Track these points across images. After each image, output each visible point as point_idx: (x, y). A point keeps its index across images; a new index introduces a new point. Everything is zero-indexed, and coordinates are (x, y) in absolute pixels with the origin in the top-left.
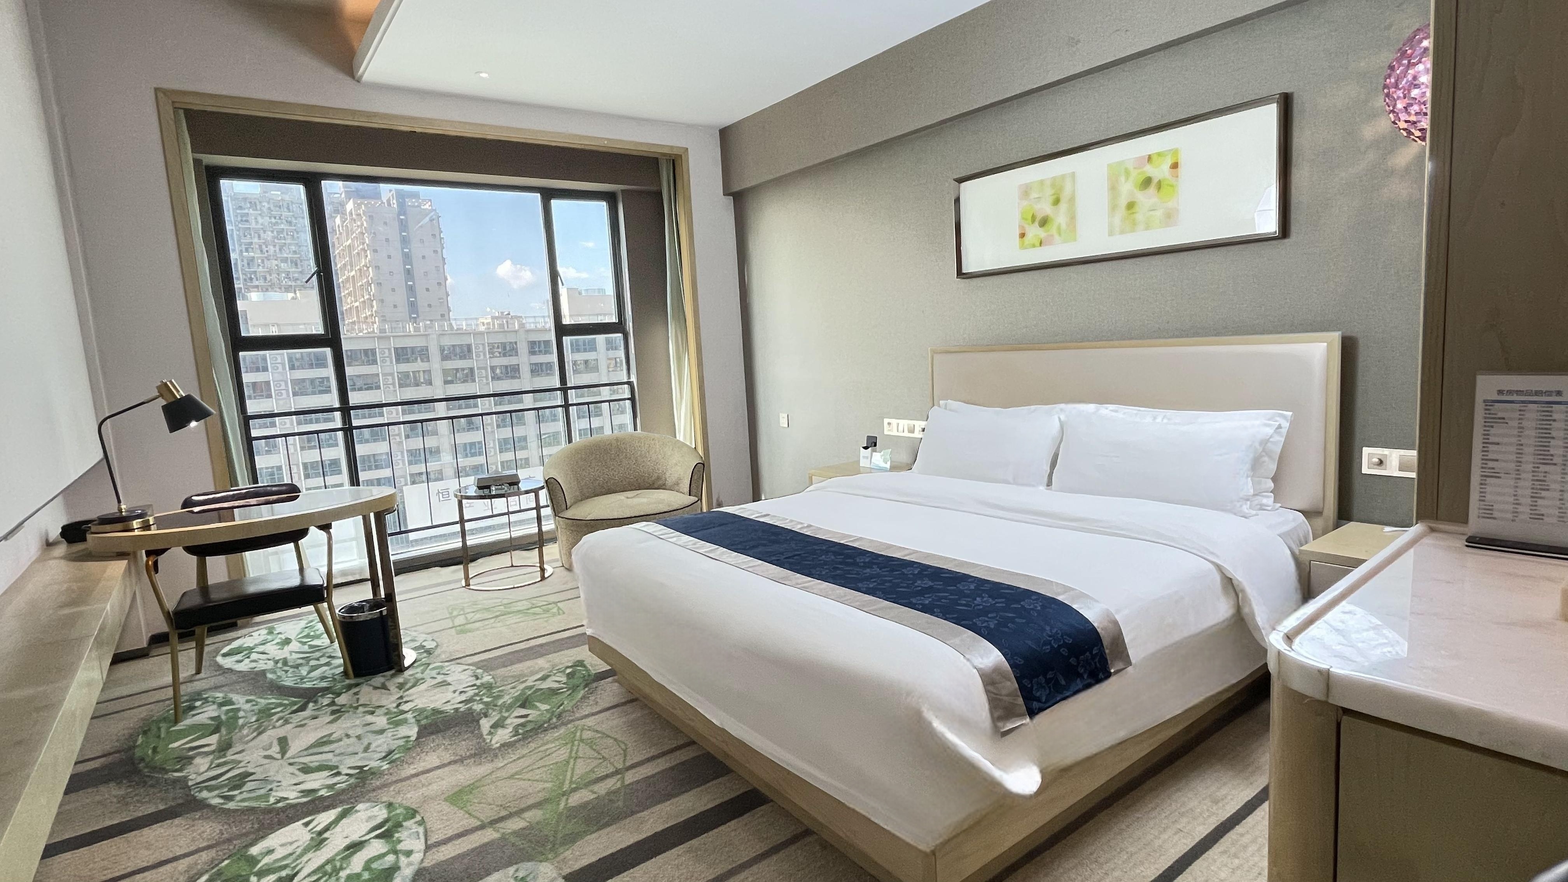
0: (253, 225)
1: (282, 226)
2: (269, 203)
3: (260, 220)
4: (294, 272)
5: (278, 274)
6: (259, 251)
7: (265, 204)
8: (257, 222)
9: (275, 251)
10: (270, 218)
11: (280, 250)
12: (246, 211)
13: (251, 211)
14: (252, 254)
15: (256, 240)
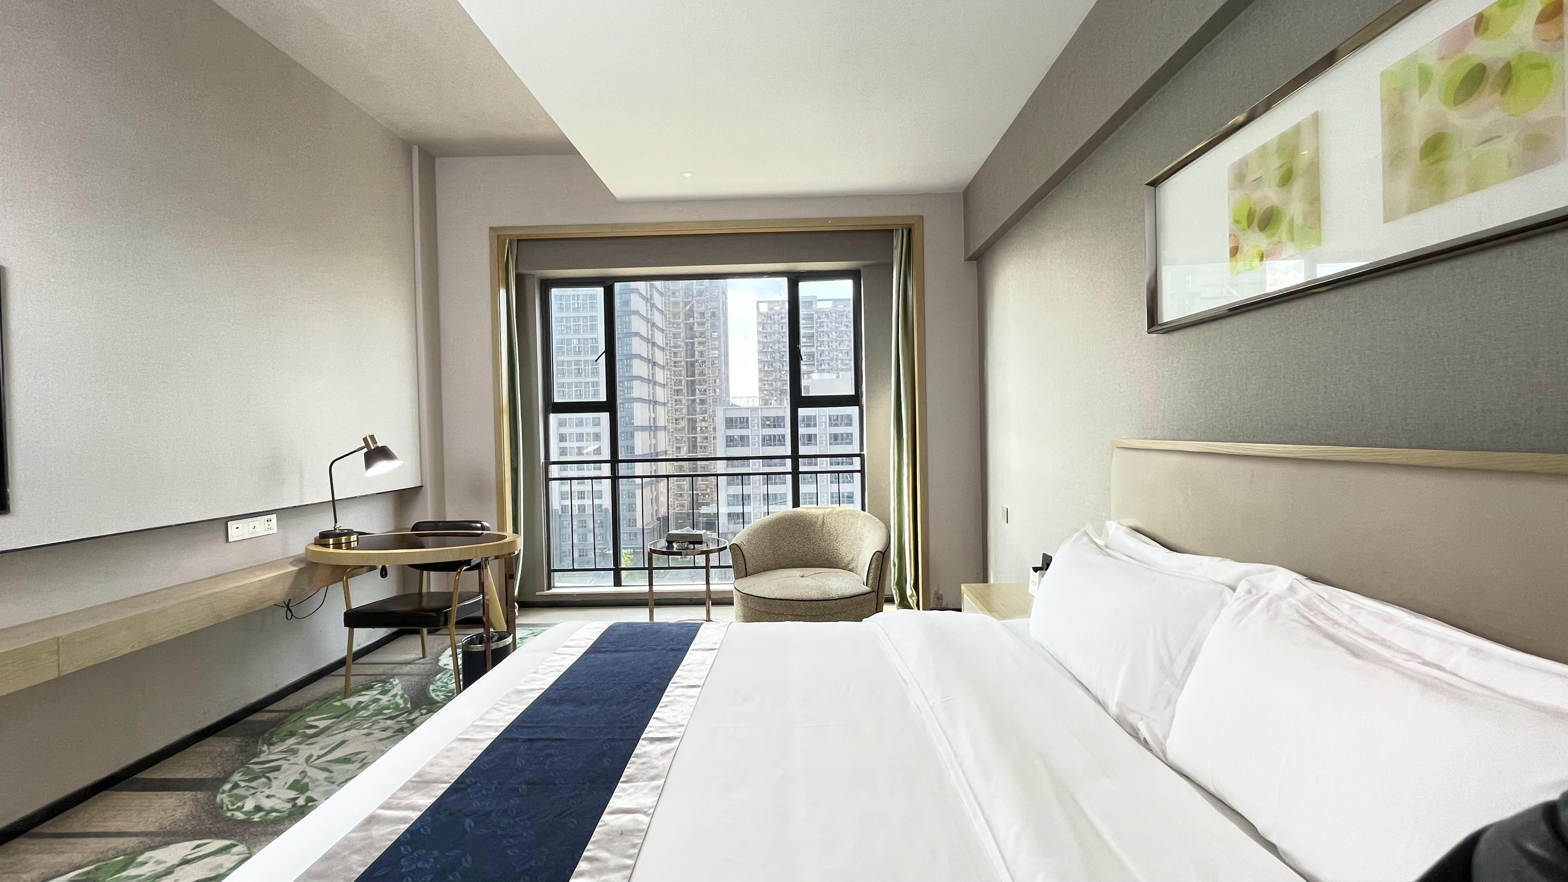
0: (826, 329)
1: (842, 329)
2: (836, 313)
3: (830, 325)
4: (846, 360)
5: (837, 361)
6: (827, 346)
7: (834, 314)
8: (828, 327)
9: (836, 346)
10: (836, 323)
11: (839, 344)
12: (822, 320)
13: (825, 320)
14: (823, 348)
15: (826, 339)
